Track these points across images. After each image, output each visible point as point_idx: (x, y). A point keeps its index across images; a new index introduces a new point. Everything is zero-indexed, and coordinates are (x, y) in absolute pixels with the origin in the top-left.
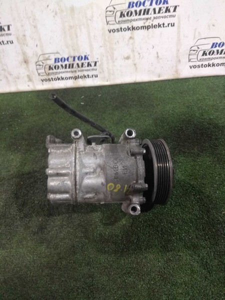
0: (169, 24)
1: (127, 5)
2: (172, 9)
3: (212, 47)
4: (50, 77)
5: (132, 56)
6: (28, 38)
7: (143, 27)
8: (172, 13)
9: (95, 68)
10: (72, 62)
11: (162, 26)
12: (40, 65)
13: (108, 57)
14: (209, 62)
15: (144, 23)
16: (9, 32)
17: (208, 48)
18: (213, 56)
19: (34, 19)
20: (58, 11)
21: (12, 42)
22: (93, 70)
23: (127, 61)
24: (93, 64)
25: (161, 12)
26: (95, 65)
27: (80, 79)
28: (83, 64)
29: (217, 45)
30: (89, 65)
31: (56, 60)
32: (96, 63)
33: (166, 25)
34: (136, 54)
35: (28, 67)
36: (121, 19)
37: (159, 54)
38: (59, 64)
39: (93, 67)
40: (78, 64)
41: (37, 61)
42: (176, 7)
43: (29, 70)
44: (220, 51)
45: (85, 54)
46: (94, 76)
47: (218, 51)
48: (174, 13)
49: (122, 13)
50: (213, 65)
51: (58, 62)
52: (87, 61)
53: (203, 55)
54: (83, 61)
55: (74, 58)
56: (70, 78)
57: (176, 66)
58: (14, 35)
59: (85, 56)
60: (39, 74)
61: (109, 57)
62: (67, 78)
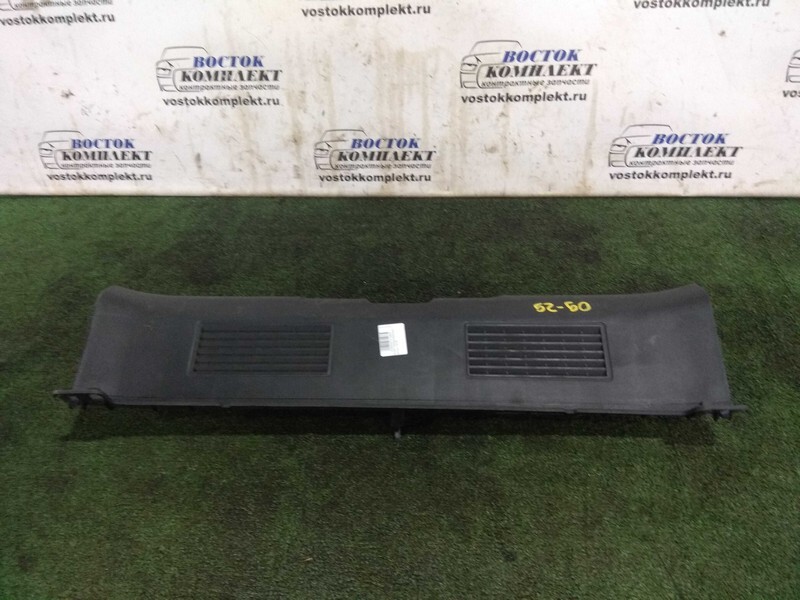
0: (575, 95)
1: (502, 56)
2: (583, 70)
3: (655, 142)
4: (338, 173)
5: (501, 148)
6: (309, 97)
7: (527, 97)
8: (583, 76)
9: (428, 162)
10: (385, 150)
11: (563, 97)
12: (322, 150)
13: (454, 145)
14: (647, 169)
15: (530, 90)
16: (274, 83)
17: (647, 142)
18: (656, 159)
19: (328, 66)
20: (373, 55)
21: (276, 103)
22: (424, 166)
23: (490, 155)
24: (424, 156)
25: (563, 73)
26: (429, 158)
27: (396, 182)
28: (405, 153)
29: (665, 139)
30: (417, 156)
31: (356, 143)
32: (430, 153)
33: (571, 96)
34: (510, 145)
35: (298, 151)
36: (488, 80)
37: (553, 149)
38: (360, 151)
39: (424, 161)
40: (396, 154)
41: (318, 141)
42: (591, 67)
43: (299, 157)
44: (669, 150)
45: (413, 137)
46: (423, 178)
47: (665, 150)
48: (588, 77)
49: (491, 69)
50: (656, 175)
51: (360, 146)
52: (414, 149)
53: (637, 156)
54: (406, 149)
55: (391, 141)
56: (378, 178)
57: (584, 173)
58: (283, 89)
59: (412, 140)
60: (318, 167)
61: (458, 147)
62: (370, 179)
